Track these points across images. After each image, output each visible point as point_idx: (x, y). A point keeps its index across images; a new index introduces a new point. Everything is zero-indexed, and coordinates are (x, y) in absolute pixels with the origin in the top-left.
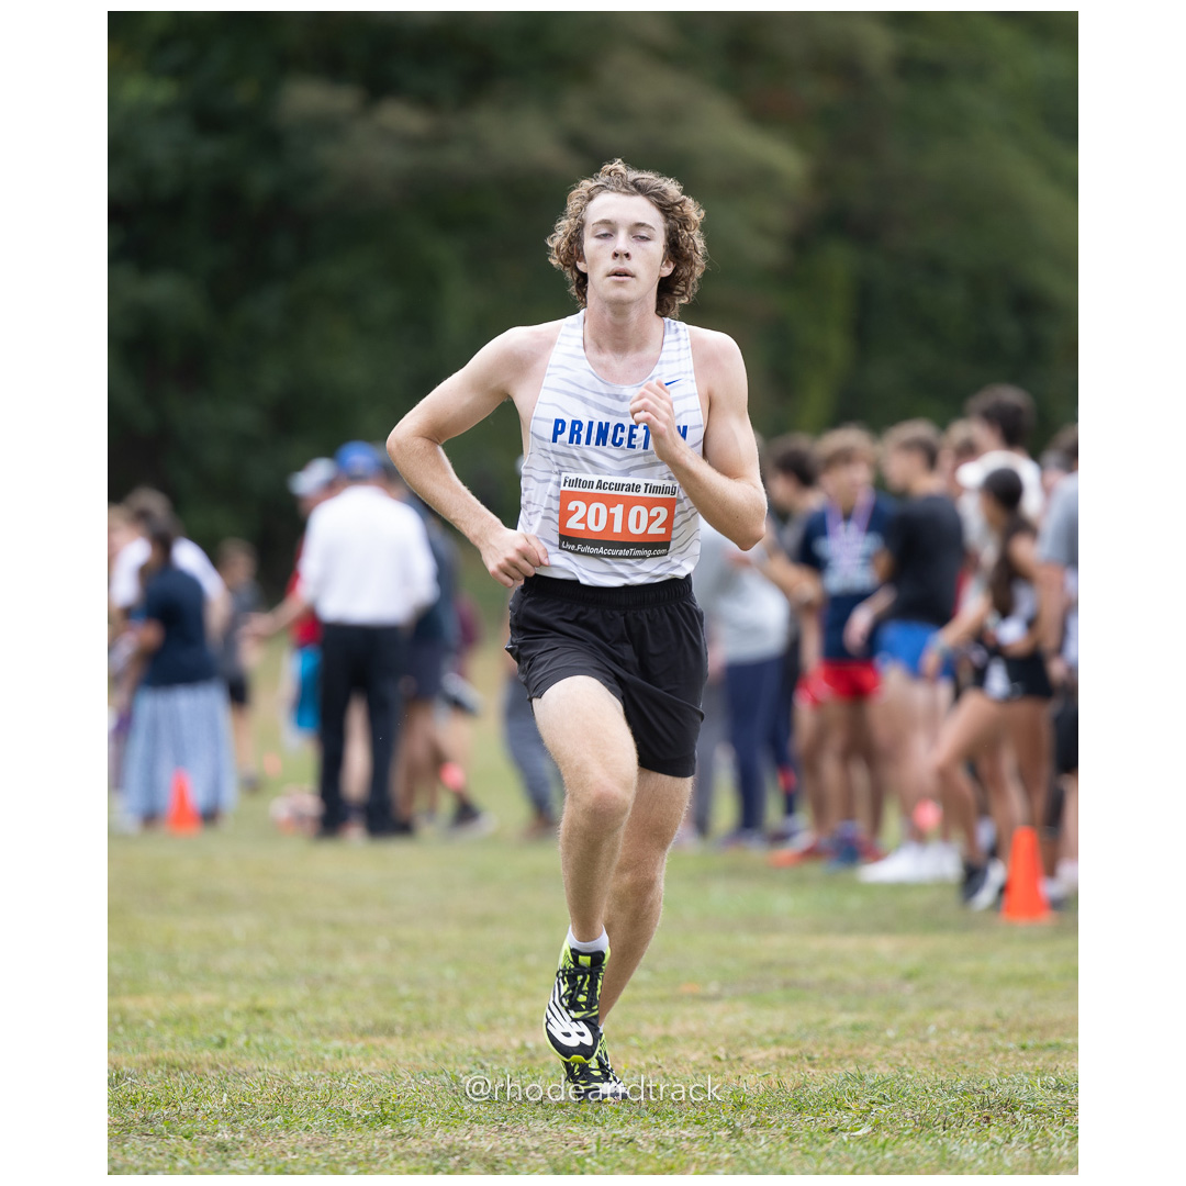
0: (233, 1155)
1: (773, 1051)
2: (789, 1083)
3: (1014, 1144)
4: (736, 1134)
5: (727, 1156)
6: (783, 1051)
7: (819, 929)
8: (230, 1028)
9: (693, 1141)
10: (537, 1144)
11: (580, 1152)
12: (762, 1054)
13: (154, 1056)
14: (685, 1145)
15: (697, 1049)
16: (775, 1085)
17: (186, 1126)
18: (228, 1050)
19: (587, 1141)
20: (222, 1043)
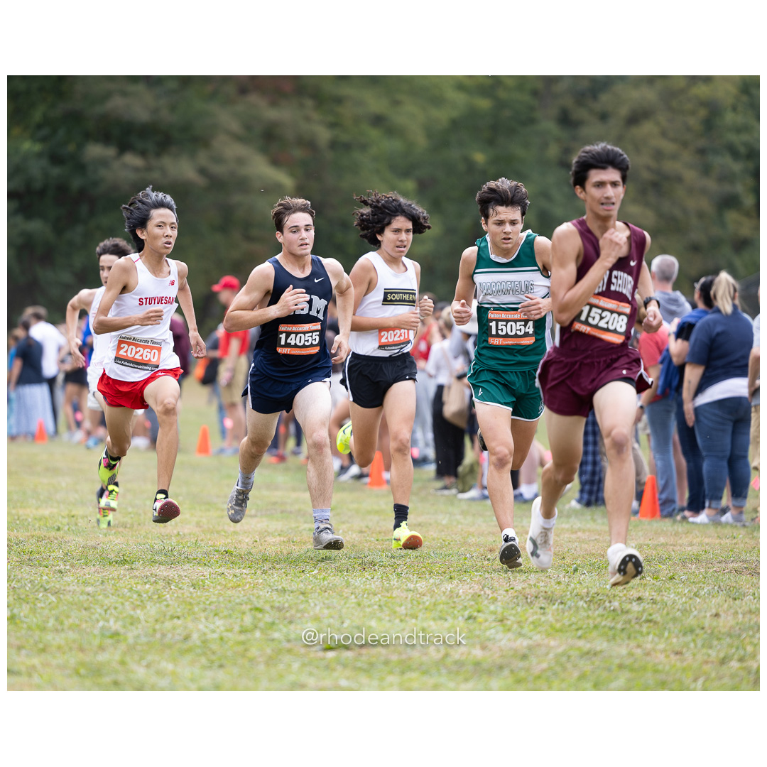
0: (65, 575)
1: (278, 538)
2: (285, 552)
3: (375, 579)
4: (264, 572)
5: (261, 581)
6: (282, 539)
7: (294, 489)
8: (61, 523)
9: (247, 575)
10: (185, 574)
11: (202, 578)
12: (274, 540)
13: (32, 534)
14: (245, 576)
15: (248, 537)
16: (279, 553)
17: (45, 563)
18: (62, 532)
19: (205, 573)
20: (59, 529)
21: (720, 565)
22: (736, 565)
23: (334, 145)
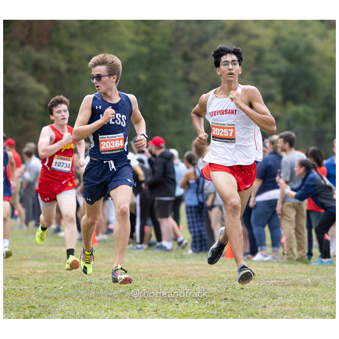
21: (266, 281)
22: (274, 281)
23: (69, 71)
